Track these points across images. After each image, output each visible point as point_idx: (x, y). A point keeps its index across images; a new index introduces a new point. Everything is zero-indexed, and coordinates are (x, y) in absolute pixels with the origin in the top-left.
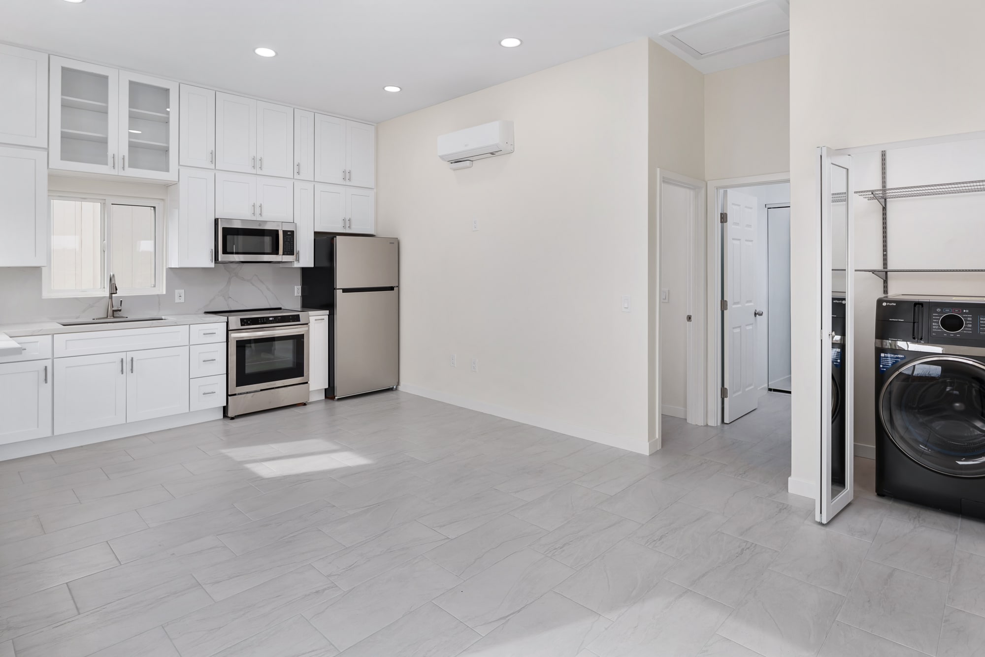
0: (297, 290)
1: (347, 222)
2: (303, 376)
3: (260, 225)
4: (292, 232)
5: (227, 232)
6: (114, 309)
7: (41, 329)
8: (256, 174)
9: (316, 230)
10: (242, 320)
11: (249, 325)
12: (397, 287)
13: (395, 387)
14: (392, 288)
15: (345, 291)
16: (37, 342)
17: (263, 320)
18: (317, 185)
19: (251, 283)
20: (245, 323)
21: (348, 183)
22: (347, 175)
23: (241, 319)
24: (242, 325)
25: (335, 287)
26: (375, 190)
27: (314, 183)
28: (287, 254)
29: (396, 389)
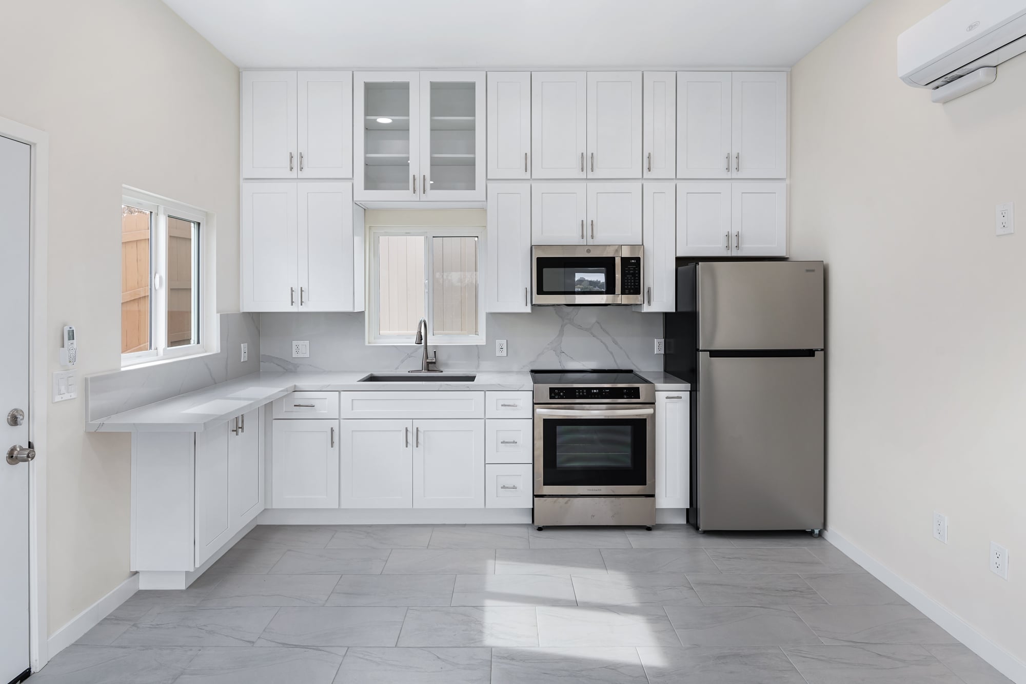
0: (658, 346)
1: (733, 238)
2: (646, 485)
3: (589, 251)
4: (638, 259)
5: (543, 264)
6: (428, 361)
7: (329, 384)
8: (587, 179)
9: (679, 255)
10: (552, 390)
11: (562, 398)
12: (822, 350)
13: (817, 531)
14: (810, 353)
15: (715, 354)
16: (326, 399)
17: (583, 392)
18: (681, 185)
19: (592, 334)
20: (556, 394)
21: (735, 175)
22: (733, 162)
23: (550, 388)
24: (551, 398)
25: (697, 347)
26: (788, 181)
27: (676, 181)
28: (630, 293)
29: (820, 535)
